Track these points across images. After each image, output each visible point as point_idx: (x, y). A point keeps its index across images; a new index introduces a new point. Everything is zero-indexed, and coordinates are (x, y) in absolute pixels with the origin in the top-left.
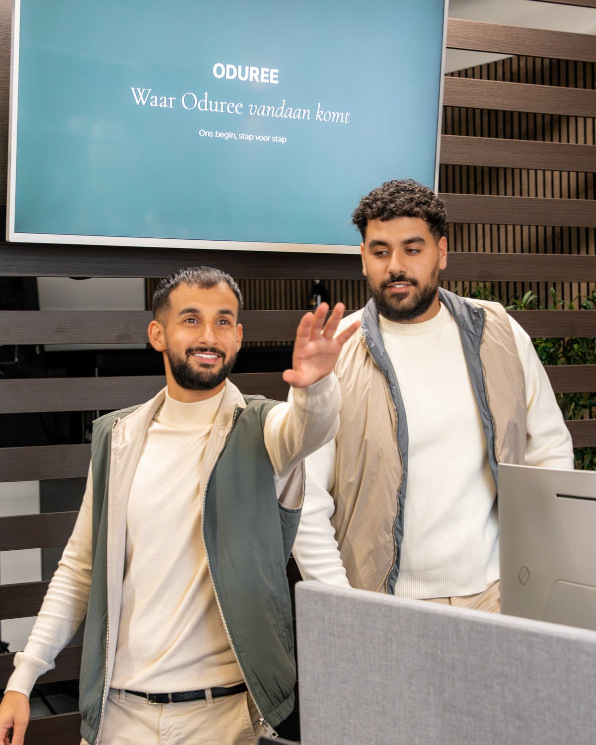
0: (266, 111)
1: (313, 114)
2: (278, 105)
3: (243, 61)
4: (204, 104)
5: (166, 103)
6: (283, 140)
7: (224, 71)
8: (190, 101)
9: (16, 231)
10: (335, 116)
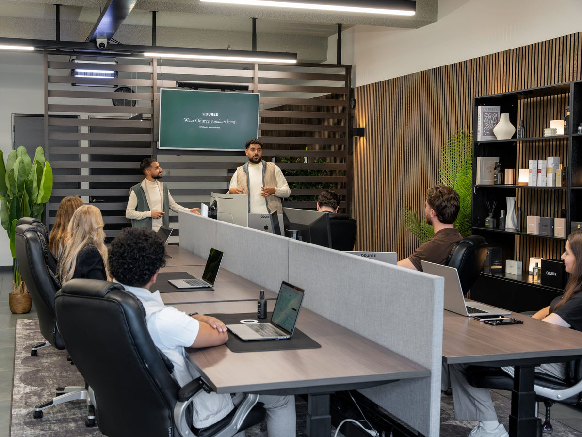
0: (214, 122)
1: (226, 122)
2: (218, 120)
3: (210, 112)
4: (201, 121)
5: (192, 121)
6: (219, 128)
7: (205, 114)
8: (197, 121)
9: (160, 147)
10: (232, 122)
